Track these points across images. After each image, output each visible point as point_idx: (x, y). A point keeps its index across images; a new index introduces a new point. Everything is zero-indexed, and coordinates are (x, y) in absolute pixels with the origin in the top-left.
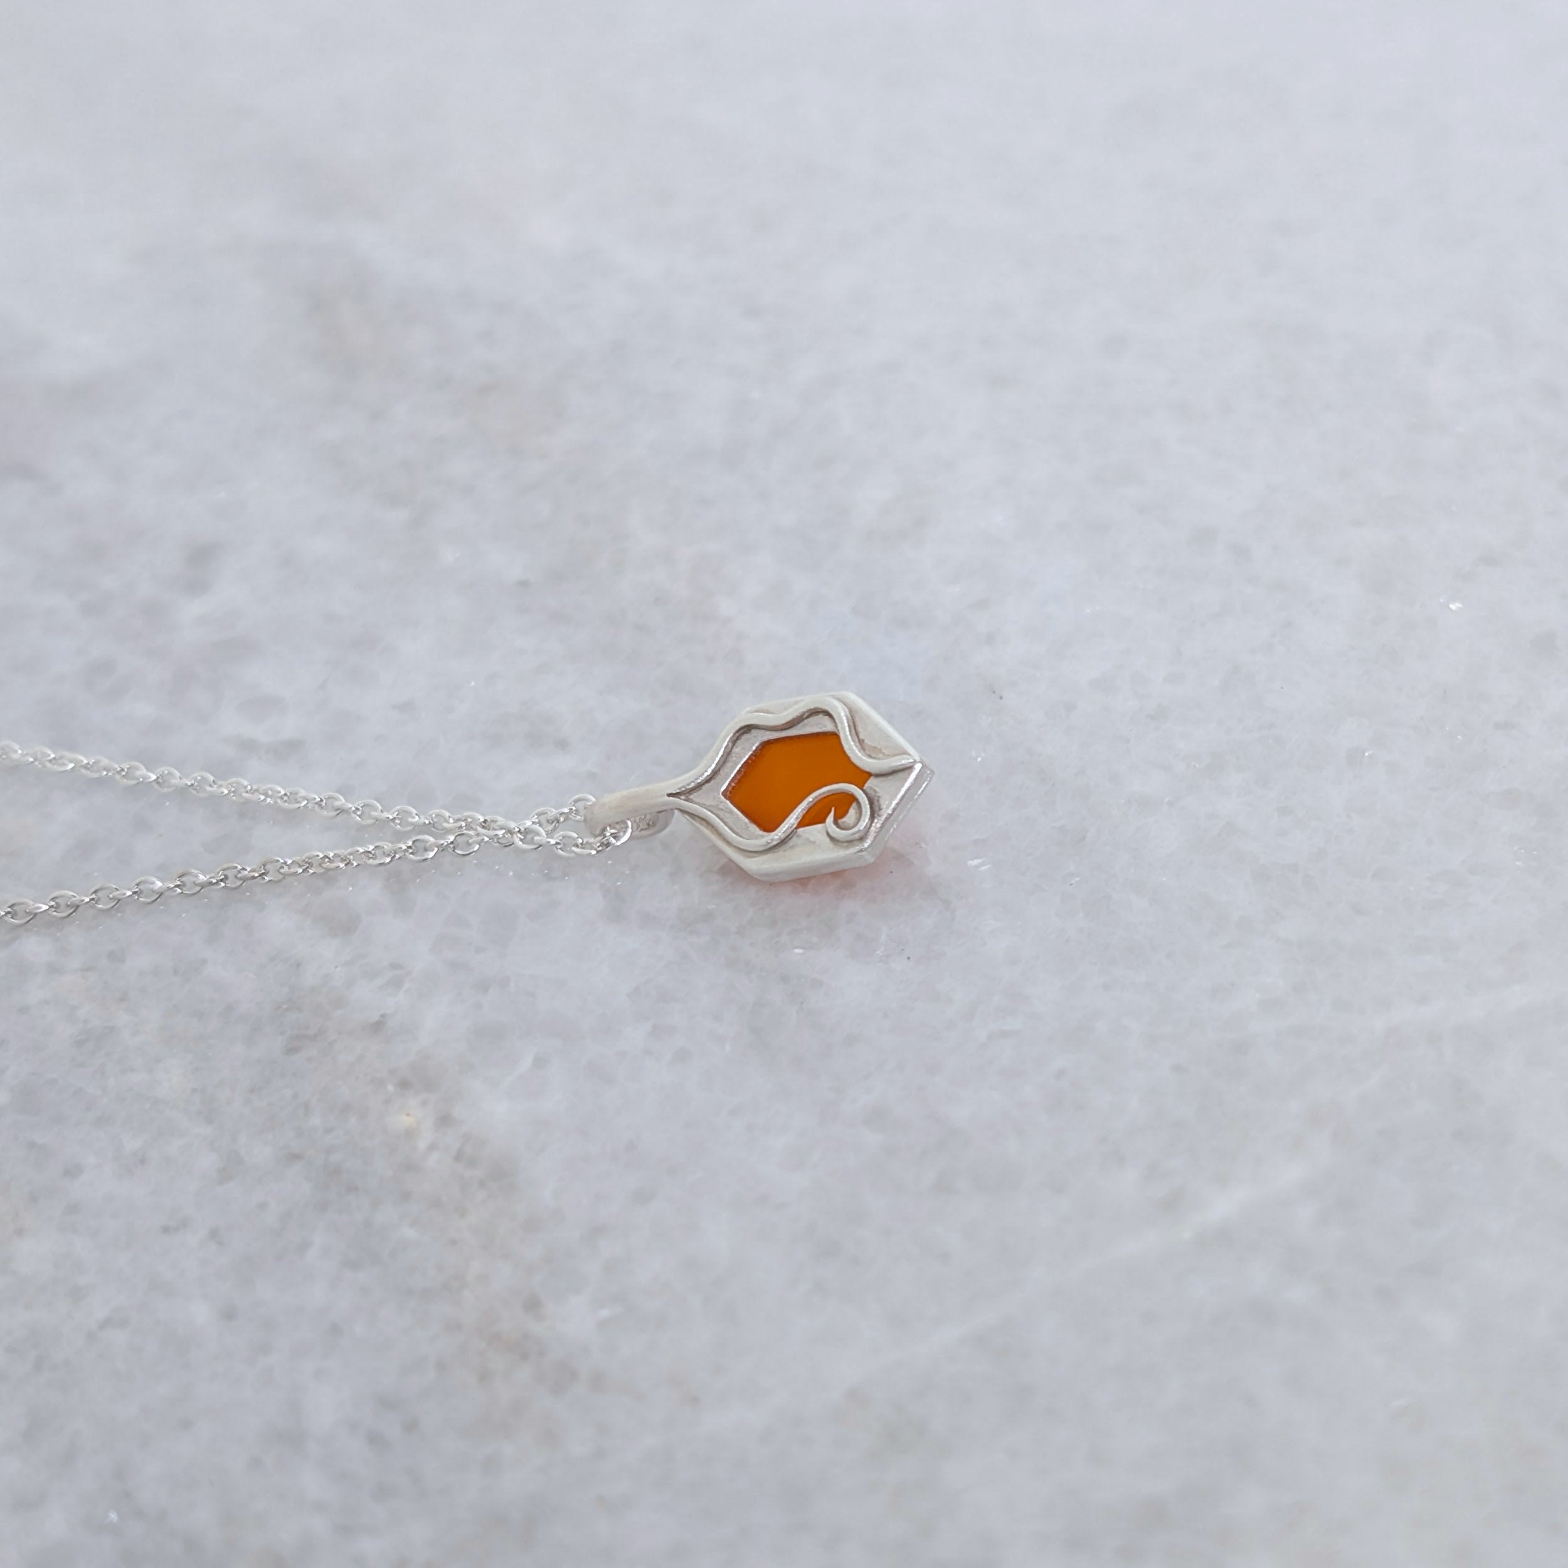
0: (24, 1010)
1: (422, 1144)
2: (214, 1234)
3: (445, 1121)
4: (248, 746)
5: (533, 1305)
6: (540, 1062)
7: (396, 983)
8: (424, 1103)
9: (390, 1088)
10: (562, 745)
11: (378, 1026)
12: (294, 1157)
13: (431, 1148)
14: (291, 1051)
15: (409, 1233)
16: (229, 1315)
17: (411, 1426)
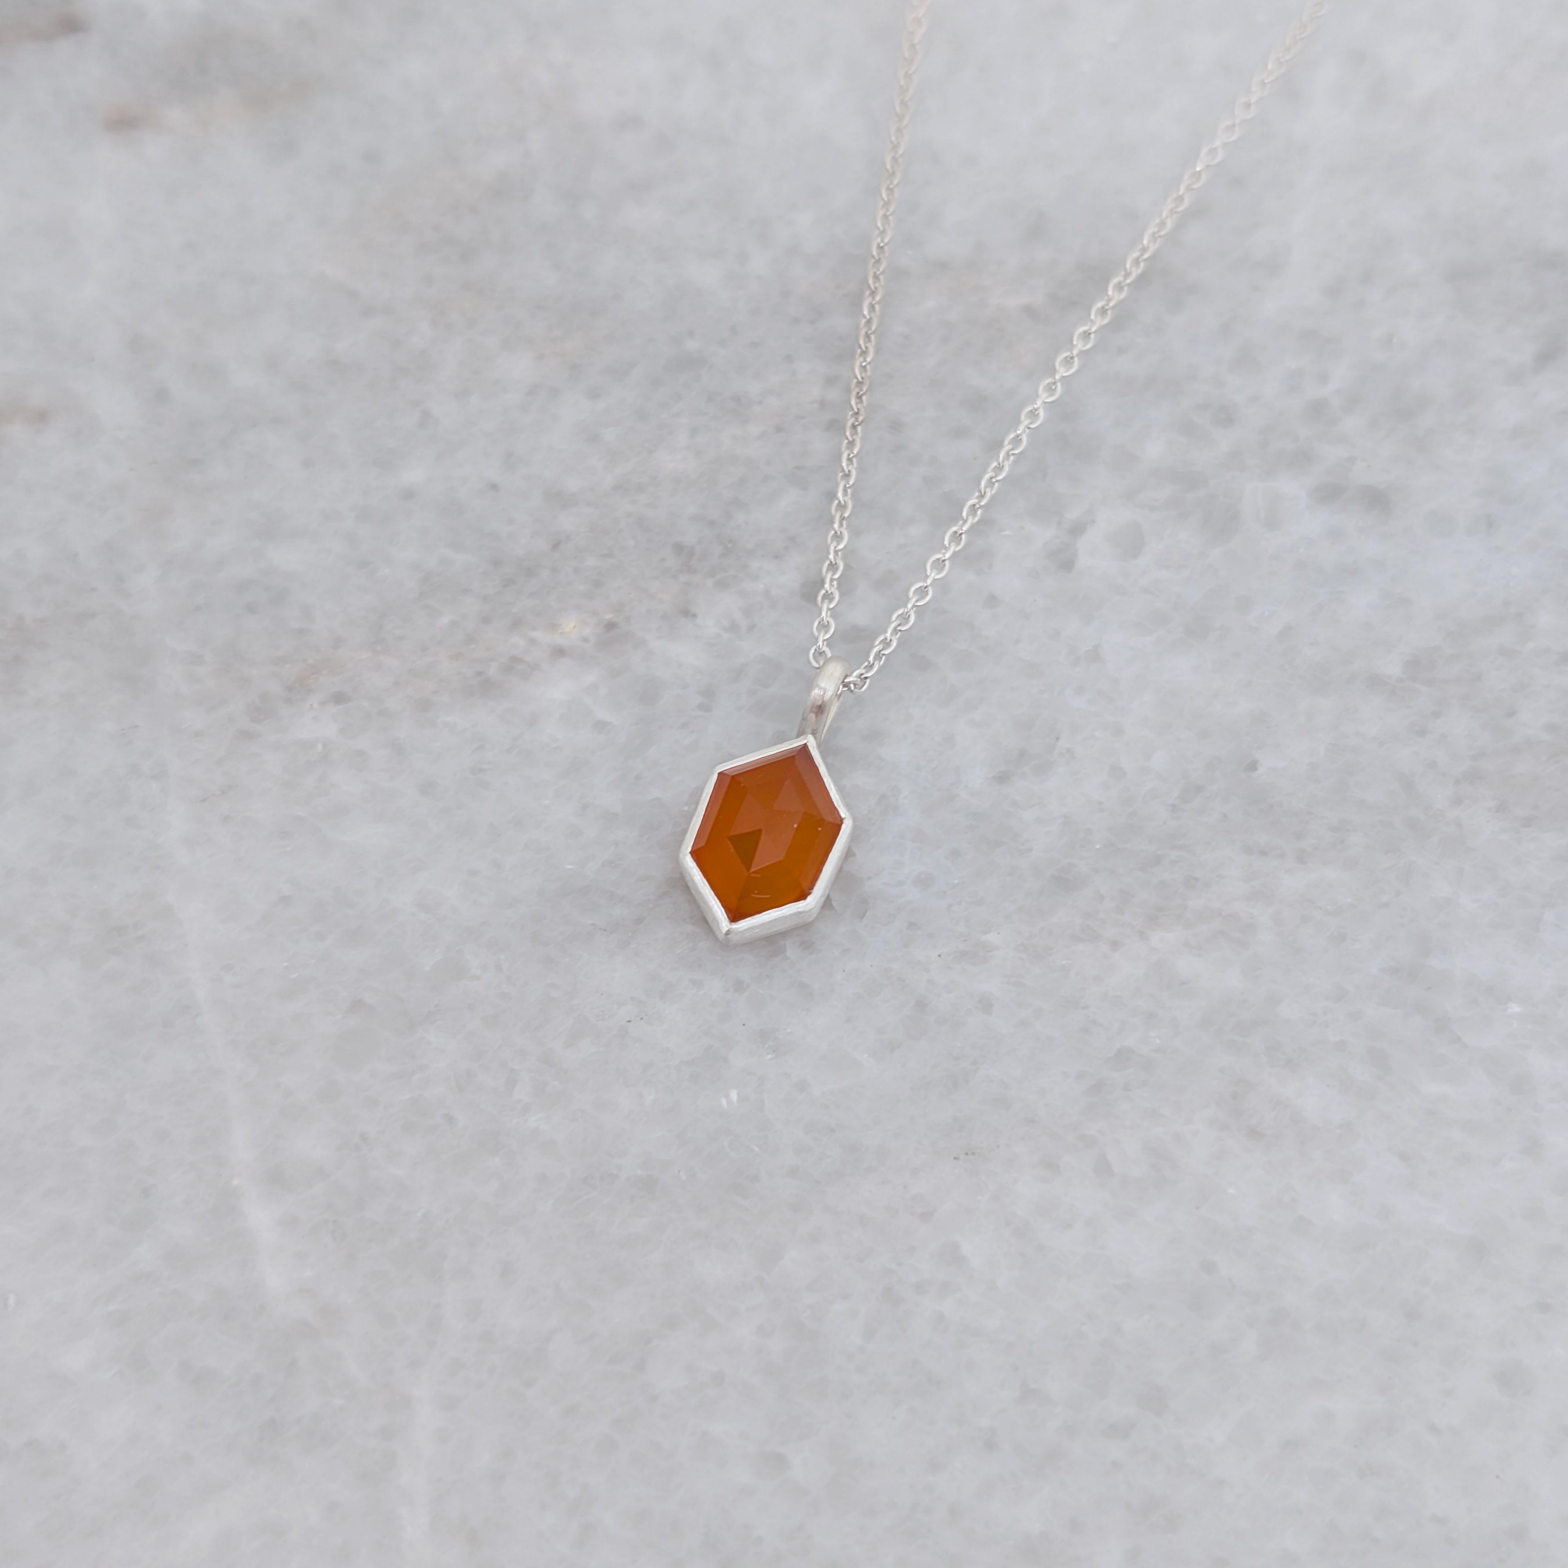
0: (789, 359)
1: (538, 635)
2: (494, 487)
3: (559, 652)
4: (1078, 529)
5: (339, 698)
6: (601, 726)
7: (733, 628)
8: (586, 640)
9: (609, 616)
10: (1002, 778)
11: (687, 613)
12: (556, 546)
13: (532, 642)
14: (679, 548)
15: (445, 620)
16: (409, 494)
17: (251, 609)
